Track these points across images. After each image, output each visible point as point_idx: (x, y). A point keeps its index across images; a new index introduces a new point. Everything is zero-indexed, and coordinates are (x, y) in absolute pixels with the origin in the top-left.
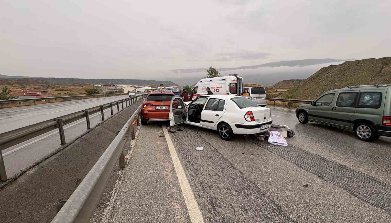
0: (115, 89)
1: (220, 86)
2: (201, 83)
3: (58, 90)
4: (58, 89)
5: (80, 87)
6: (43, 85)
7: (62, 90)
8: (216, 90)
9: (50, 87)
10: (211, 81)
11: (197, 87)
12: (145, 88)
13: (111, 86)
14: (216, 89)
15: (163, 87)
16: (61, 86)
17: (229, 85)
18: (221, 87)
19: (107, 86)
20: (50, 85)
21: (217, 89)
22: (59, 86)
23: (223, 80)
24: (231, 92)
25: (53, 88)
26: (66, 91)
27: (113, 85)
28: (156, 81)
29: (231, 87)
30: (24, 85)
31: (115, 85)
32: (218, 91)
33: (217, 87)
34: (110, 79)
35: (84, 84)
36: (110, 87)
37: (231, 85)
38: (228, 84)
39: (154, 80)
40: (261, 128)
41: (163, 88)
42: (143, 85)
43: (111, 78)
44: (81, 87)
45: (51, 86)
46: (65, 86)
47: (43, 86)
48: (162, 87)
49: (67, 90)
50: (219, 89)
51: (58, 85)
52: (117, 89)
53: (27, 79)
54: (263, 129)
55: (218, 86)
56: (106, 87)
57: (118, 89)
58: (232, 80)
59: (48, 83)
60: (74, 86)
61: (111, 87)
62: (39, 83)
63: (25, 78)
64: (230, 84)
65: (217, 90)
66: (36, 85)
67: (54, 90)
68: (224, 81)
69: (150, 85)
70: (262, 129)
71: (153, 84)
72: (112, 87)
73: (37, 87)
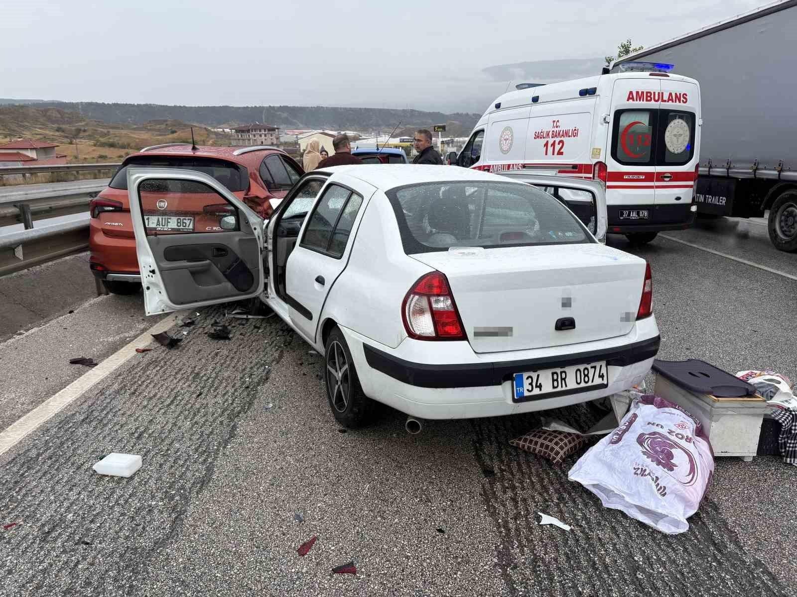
0: (275, 143)
1: (571, 128)
2: (500, 114)
3: (103, 145)
4: (102, 140)
5: (165, 135)
6: (63, 126)
7: (112, 145)
8: (553, 145)
9: (82, 134)
10: (535, 100)
11: (483, 131)
12: (380, 139)
13: (260, 131)
14: (551, 141)
15: (445, 139)
16: (111, 131)
17: (611, 119)
18: (575, 133)
19: (248, 131)
20: (83, 128)
21: (557, 140)
22: (105, 131)
23: (584, 93)
24: (619, 155)
25: (90, 137)
26: (123, 147)
27: (269, 130)
28: (421, 114)
29: (621, 130)
30: (14, 127)
31: (274, 130)
32: (560, 153)
33: (558, 129)
34: (263, 107)
35: (180, 124)
36: (257, 137)
37: (625, 121)
38: (604, 115)
39: (415, 111)
40: (521, 385)
41: (443, 142)
42: (373, 130)
43: (266, 105)
44: (168, 135)
45: (85, 131)
46: (124, 132)
47: (63, 131)
48: (442, 137)
49: (129, 145)
50: (565, 139)
51: (104, 127)
52: (281, 144)
53: (22, 107)
54: (536, 391)
55: (563, 127)
56: (246, 136)
57: (286, 143)
58: (631, 93)
59: (77, 122)
60: (150, 130)
61: (261, 136)
62: (53, 122)
63: (17, 104)
64: (618, 114)
65: (557, 147)
66: (44, 126)
67: (92, 142)
68: (589, 101)
69: (398, 131)
70: (526, 394)
71: (412, 127)
72: (265, 135)
73: (47, 132)
